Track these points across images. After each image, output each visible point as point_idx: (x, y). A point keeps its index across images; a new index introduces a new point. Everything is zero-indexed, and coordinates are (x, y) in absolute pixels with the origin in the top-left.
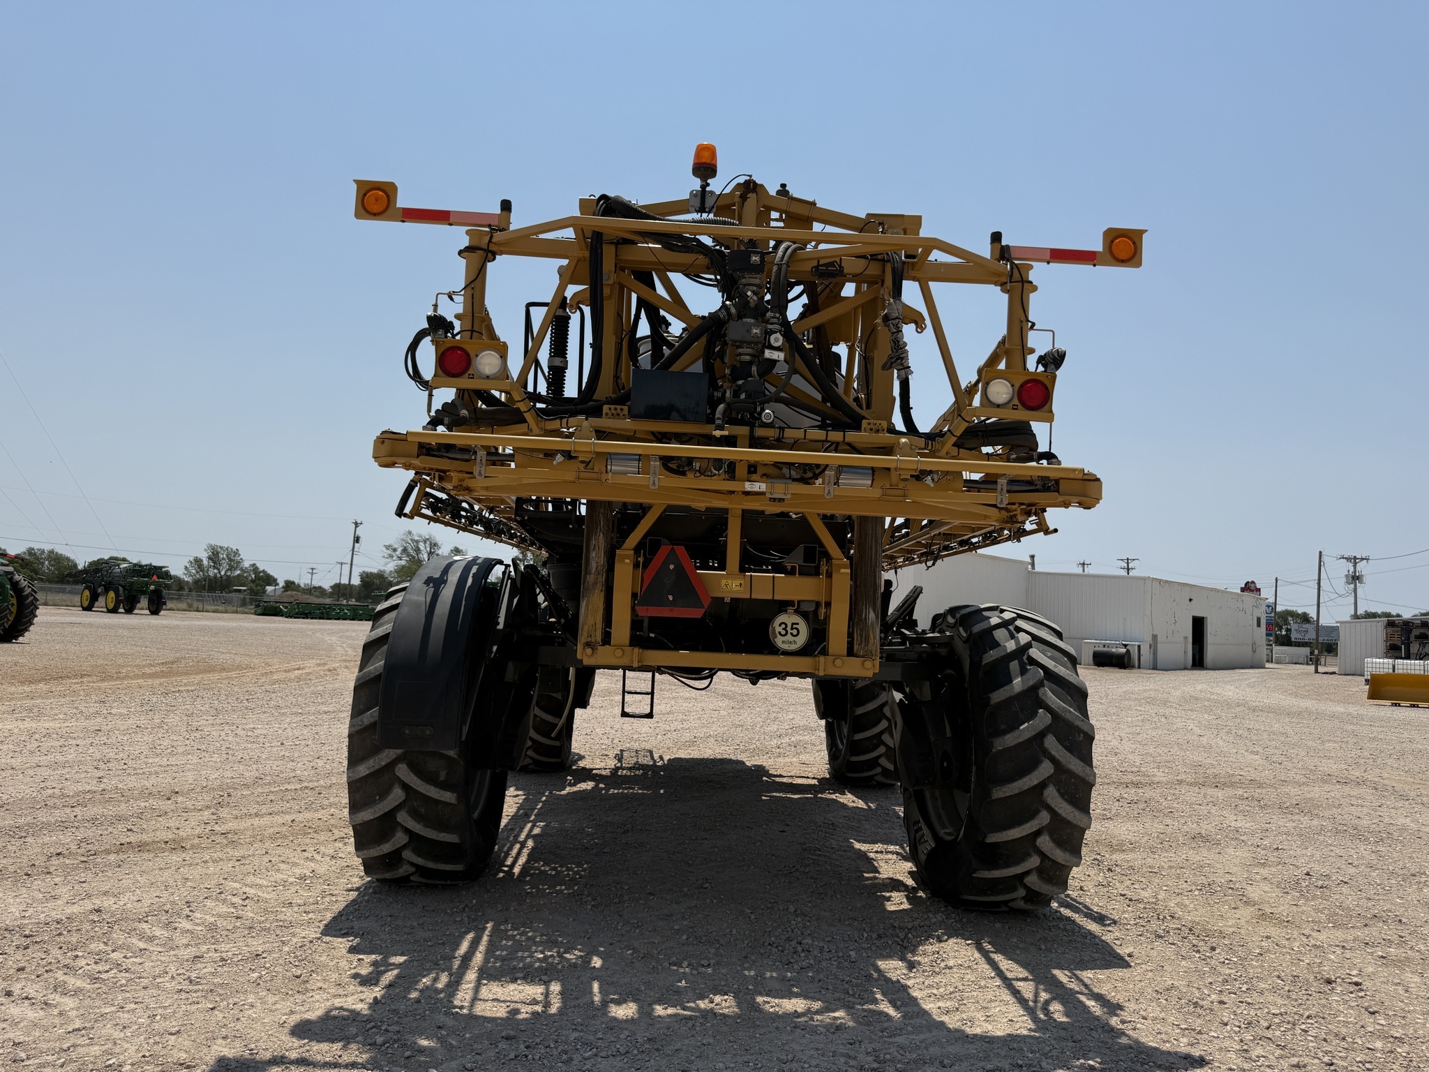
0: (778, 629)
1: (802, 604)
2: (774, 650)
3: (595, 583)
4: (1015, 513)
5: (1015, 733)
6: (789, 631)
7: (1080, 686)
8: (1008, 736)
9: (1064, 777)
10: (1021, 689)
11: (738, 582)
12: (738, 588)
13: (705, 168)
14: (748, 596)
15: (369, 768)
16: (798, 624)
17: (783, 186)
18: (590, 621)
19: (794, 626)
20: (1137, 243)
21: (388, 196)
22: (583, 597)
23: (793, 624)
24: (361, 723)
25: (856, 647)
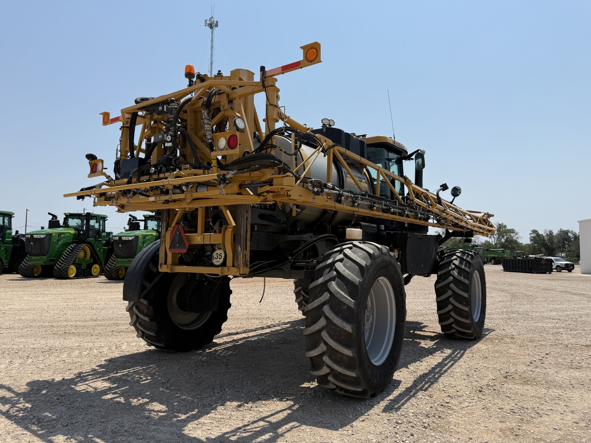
0: (215, 256)
2: (213, 265)
4: (266, 197)
6: (219, 257)
7: (353, 281)
9: (333, 327)
10: (321, 282)
11: (200, 238)
14: (203, 243)
16: (222, 254)
17: (219, 71)
18: (162, 255)
19: (221, 255)
20: (318, 50)
23: (220, 254)
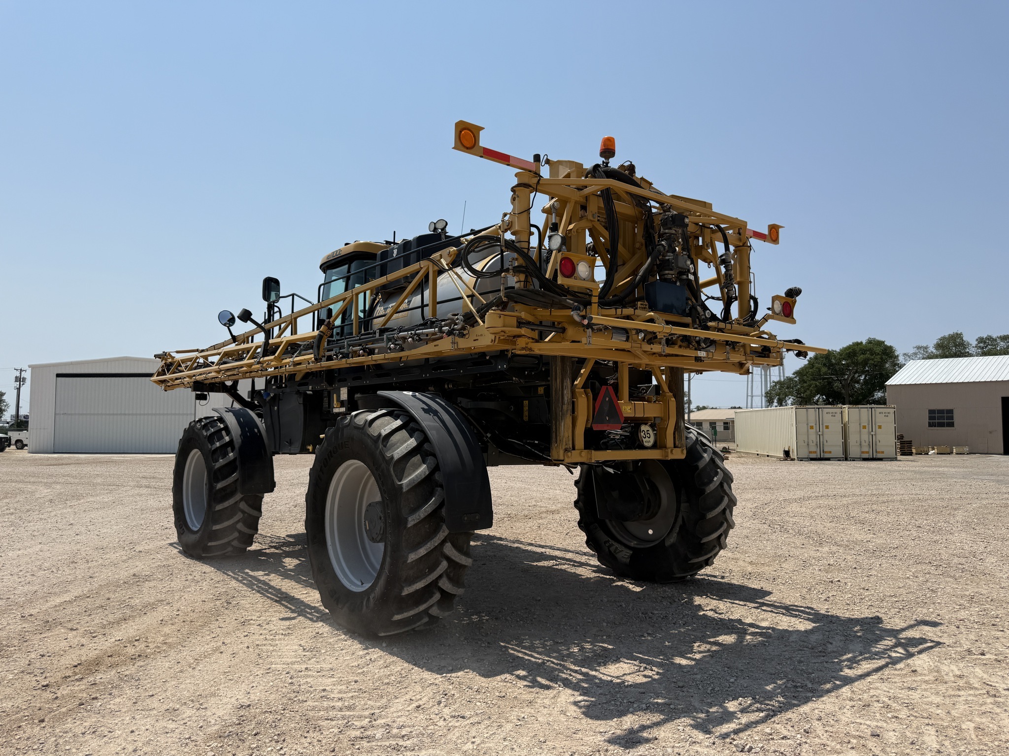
0: (642, 434)
1: (656, 419)
3: (567, 411)
5: (713, 483)
6: (647, 435)
8: (711, 485)
11: (629, 407)
12: (629, 411)
13: (608, 151)
14: (633, 416)
15: (426, 550)
18: (566, 435)
19: (648, 432)
20: (778, 232)
21: (474, 136)
22: (562, 420)
24: (418, 517)
25: (677, 442)
